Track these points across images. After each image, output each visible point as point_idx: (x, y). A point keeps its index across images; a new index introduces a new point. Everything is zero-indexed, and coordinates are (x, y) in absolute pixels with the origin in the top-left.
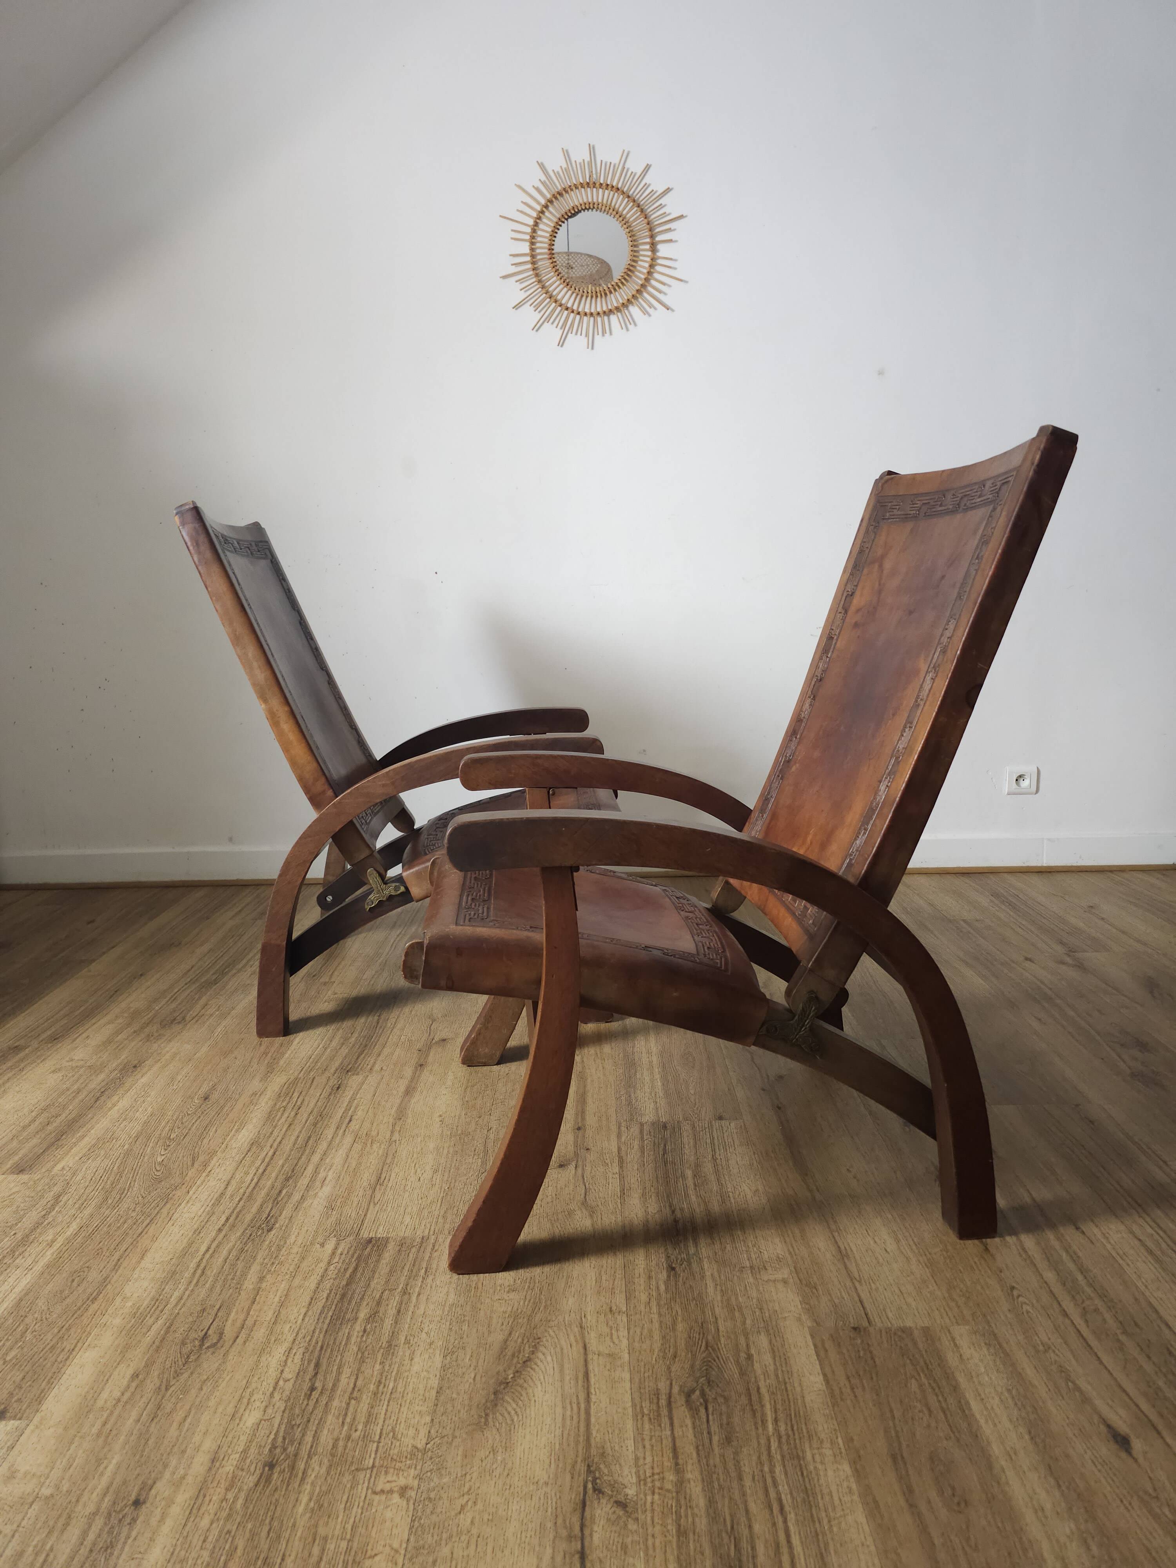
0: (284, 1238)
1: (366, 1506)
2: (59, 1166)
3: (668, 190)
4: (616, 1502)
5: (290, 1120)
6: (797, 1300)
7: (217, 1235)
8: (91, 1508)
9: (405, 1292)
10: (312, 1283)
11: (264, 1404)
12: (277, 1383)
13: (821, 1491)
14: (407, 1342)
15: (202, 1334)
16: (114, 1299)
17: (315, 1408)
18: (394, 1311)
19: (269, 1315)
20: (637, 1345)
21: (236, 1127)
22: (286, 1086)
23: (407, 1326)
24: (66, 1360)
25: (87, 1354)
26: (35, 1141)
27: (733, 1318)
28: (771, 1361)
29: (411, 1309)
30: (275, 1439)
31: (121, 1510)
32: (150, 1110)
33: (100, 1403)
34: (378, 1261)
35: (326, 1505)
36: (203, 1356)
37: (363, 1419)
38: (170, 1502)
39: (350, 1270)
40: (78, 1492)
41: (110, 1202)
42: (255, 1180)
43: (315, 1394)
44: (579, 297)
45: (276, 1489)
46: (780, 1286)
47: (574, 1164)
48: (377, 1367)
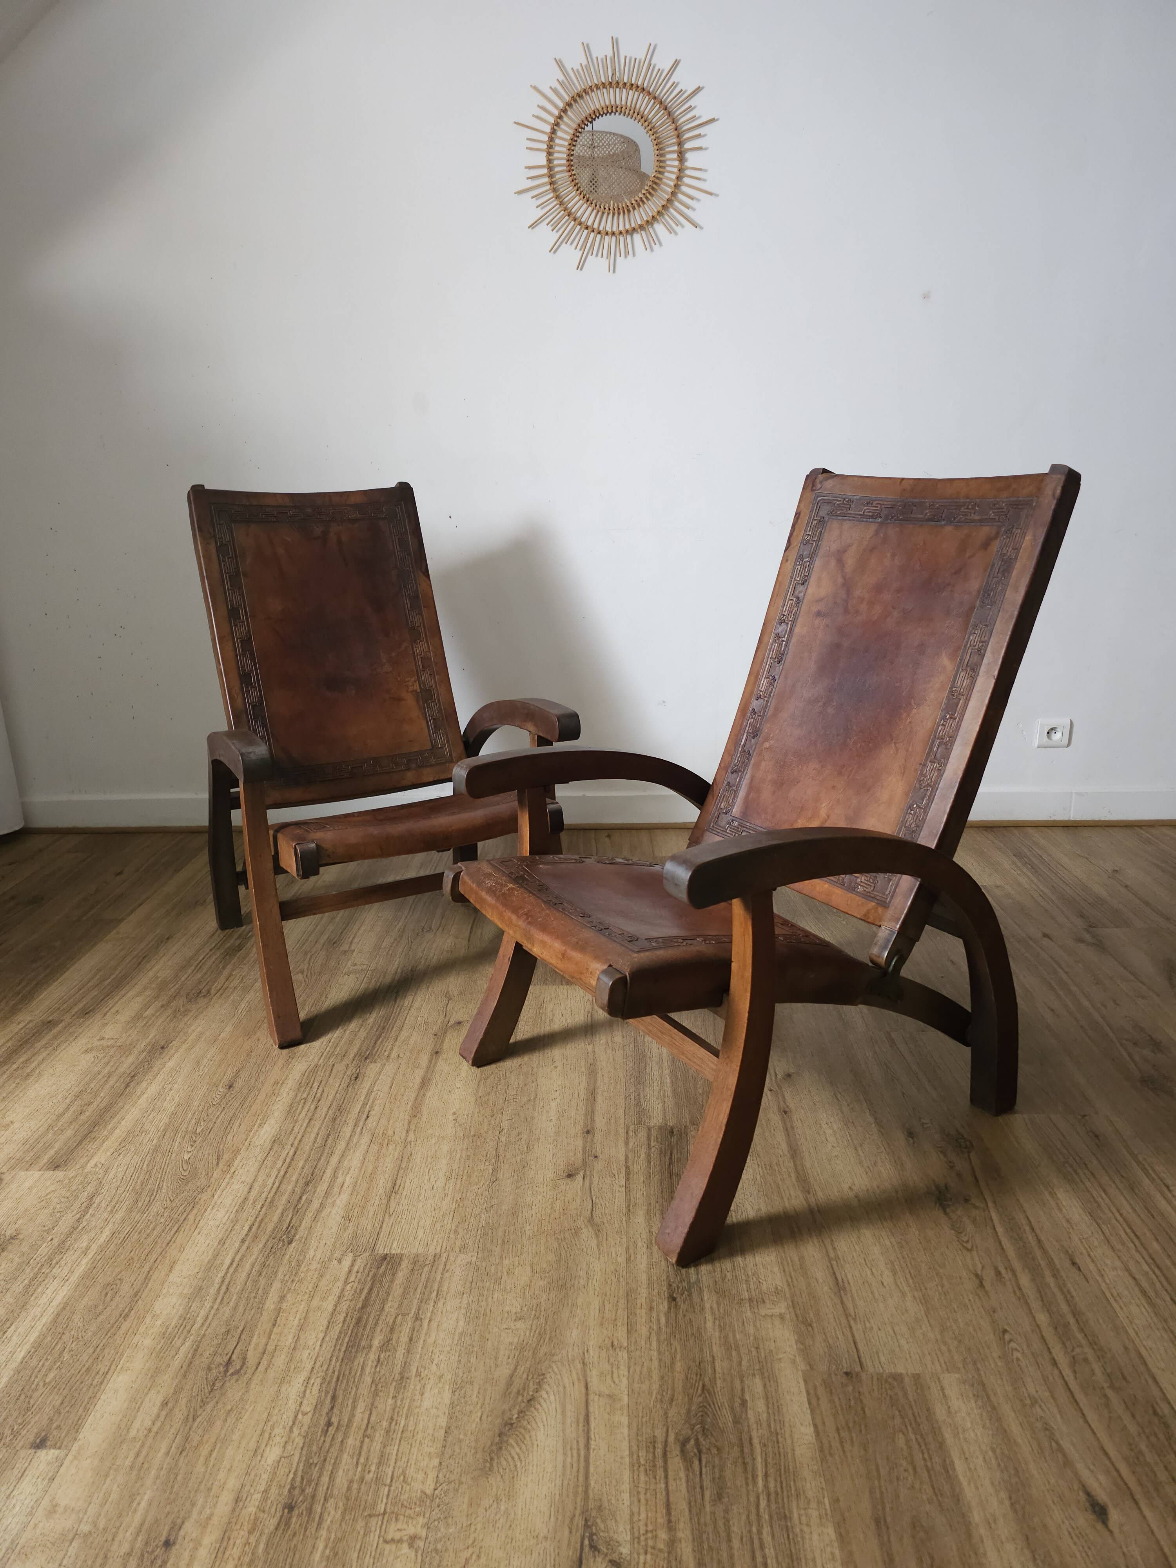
0: (304, 1252)
1: (377, 1556)
2: (92, 1163)
3: (698, 90)
4: (611, 1561)
5: (310, 1114)
6: (793, 1338)
7: (240, 1247)
8: (125, 1548)
9: (417, 1318)
10: (329, 1305)
11: (284, 1439)
12: (296, 1417)
13: (805, 1556)
14: (418, 1374)
15: (226, 1358)
16: (144, 1317)
17: (331, 1445)
18: (406, 1339)
19: (290, 1340)
20: (636, 1386)
21: (259, 1121)
22: (306, 1074)
23: (418, 1356)
24: (101, 1383)
25: (120, 1378)
26: (69, 1133)
27: (730, 1359)
28: (764, 1408)
29: (423, 1337)
30: (293, 1479)
31: (153, 1551)
32: (177, 1099)
33: (133, 1433)
34: (392, 1281)
35: (340, 1552)
36: (228, 1384)
37: (376, 1461)
38: (197, 1544)
39: (366, 1291)
40: (114, 1530)
41: (140, 1205)
42: (277, 1184)
43: (332, 1430)
44: (600, 214)
45: (295, 1534)
46: (777, 1322)
47: (582, 1173)
48: (390, 1401)
